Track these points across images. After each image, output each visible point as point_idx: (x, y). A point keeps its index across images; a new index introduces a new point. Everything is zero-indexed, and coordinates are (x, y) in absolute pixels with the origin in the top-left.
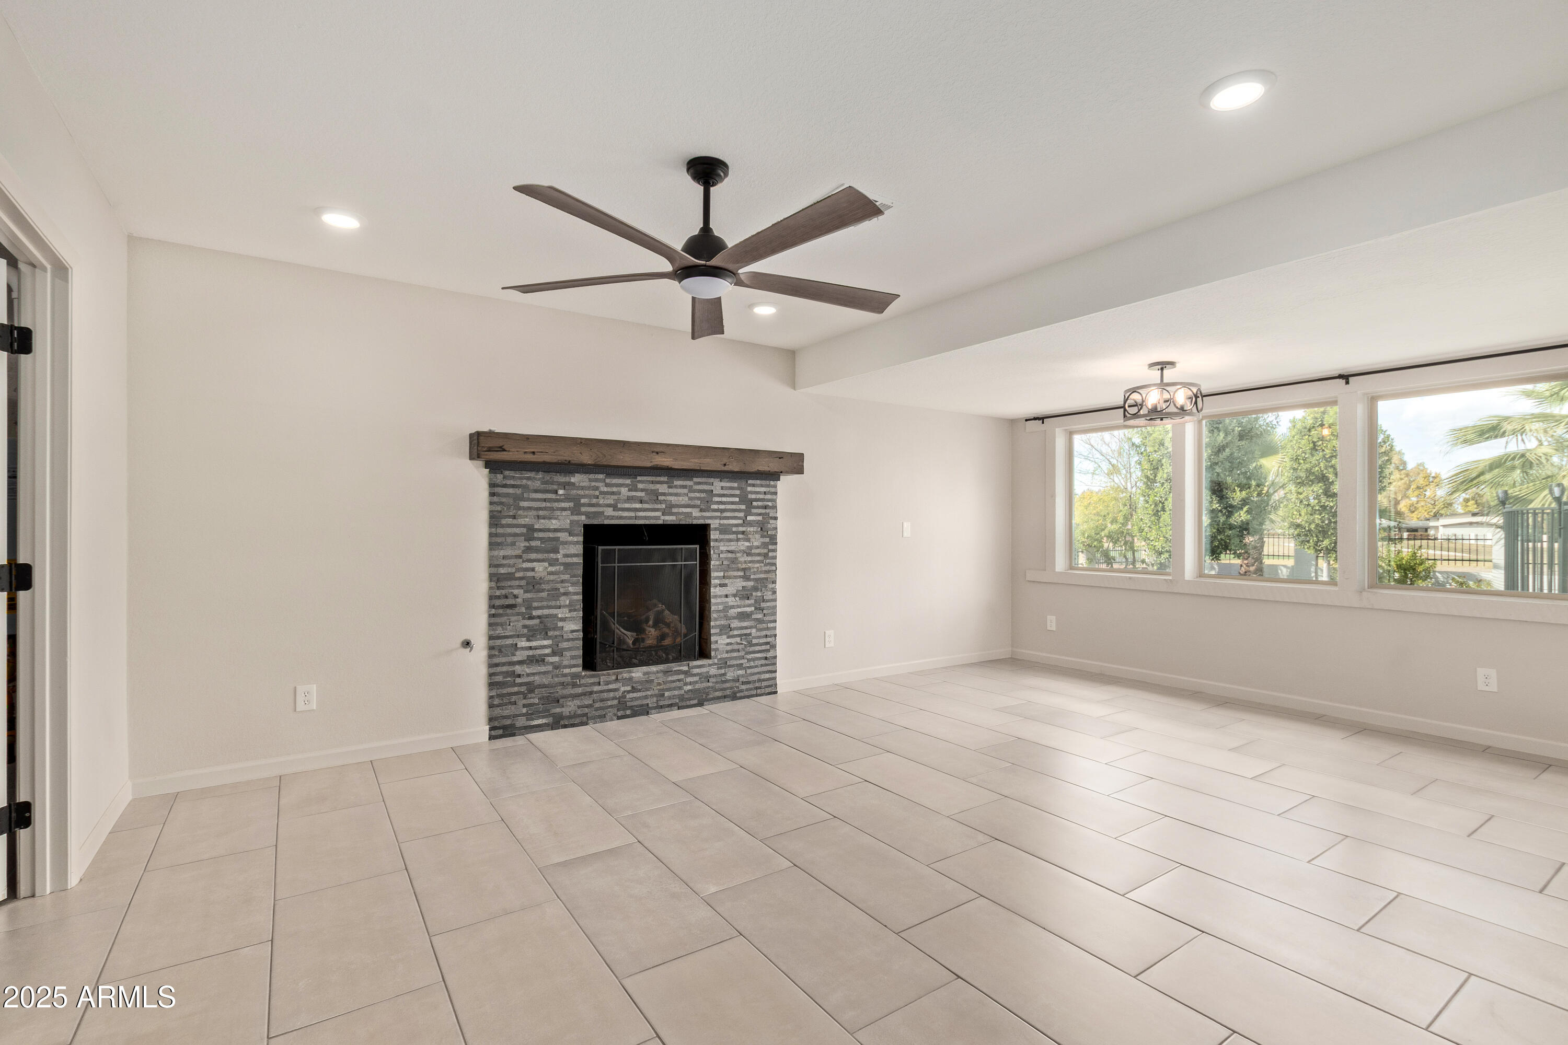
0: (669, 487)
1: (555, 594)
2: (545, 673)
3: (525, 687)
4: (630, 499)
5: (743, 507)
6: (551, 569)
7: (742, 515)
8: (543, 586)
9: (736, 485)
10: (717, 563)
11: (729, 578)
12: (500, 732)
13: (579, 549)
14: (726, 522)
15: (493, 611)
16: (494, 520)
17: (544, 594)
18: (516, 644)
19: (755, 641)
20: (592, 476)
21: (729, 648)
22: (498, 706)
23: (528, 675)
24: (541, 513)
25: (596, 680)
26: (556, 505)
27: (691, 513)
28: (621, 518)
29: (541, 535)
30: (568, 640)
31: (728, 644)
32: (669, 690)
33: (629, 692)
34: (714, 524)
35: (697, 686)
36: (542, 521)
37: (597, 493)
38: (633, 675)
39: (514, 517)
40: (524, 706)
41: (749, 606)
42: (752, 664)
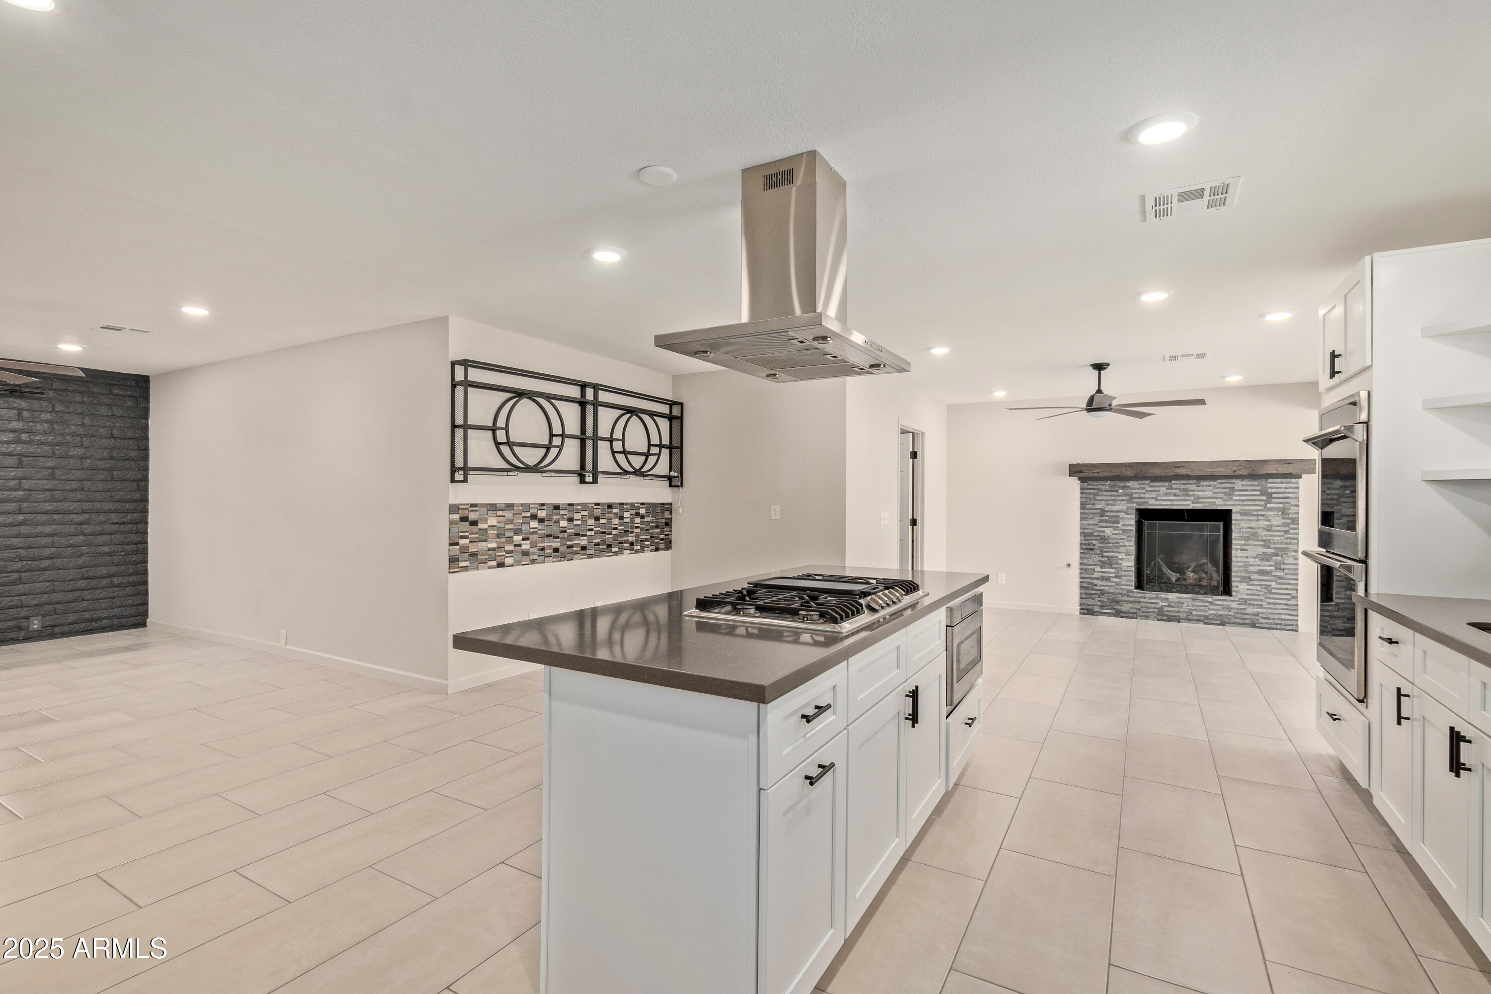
0: (1197, 486)
1: (1117, 546)
2: (1110, 586)
3: (1099, 592)
4: (1166, 494)
5: (1264, 498)
6: (1114, 532)
7: (1263, 503)
8: (1110, 541)
9: (1256, 483)
10: (1239, 535)
11: (1250, 545)
12: (1086, 611)
13: (1133, 522)
14: (1247, 508)
15: (1082, 551)
16: (1083, 505)
17: (1110, 545)
18: (1094, 569)
19: (1274, 591)
20: (1140, 482)
21: (1249, 592)
22: (1084, 598)
23: (1101, 586)
24: (1109, 502)
25: (1143, 595)
26: (1117, 498)
27: (1215, 502)
28: (1160, 505)
29: (1108, 514)
30: (1125, 571)
31: (1248, 589)
32: (1195, 610)
33: (1165, 606)
34: (1235, 509)
35: (1220, 613)
36: (1110, 506)
37: (1144, 491)
38: (1169, 597)
39: (1093, 504)
40: (1099, 601)
41: (1269, 566)
42: (1272, 606)
